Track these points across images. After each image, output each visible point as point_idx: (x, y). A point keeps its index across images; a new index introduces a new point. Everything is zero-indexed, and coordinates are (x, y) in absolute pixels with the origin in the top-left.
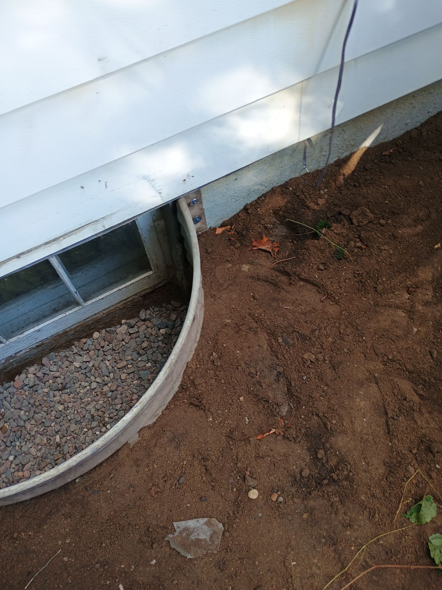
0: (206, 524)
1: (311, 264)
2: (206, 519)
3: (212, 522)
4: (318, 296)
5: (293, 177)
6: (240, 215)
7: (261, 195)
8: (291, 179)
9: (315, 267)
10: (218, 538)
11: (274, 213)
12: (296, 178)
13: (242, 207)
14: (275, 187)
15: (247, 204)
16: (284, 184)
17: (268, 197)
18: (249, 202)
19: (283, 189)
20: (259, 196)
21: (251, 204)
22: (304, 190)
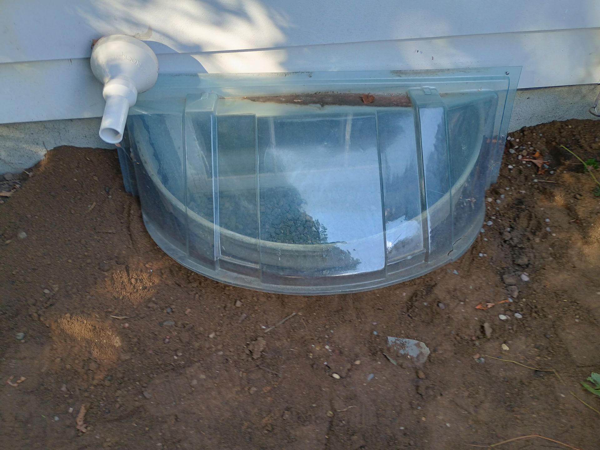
0: (416, 345)
1: (570, 191)
2: (416, 342)
3: (421, 345)
4: (567, 218)
5: (576, 118)
6: (515, 134)
7: (541, 123)
8: (573, 119)
9: (572, 194)
10: (423, 358)
11: (546, 143)
12: (578, 120)
13: (519, 128)
14: (556, 121)
15: (526, 126)
16: (566, 121)
17: (546, 127)
18: (527, 126)
19: (563, 124)
20: (539, 124)
21: (530, 128)
22: (582, 132)
